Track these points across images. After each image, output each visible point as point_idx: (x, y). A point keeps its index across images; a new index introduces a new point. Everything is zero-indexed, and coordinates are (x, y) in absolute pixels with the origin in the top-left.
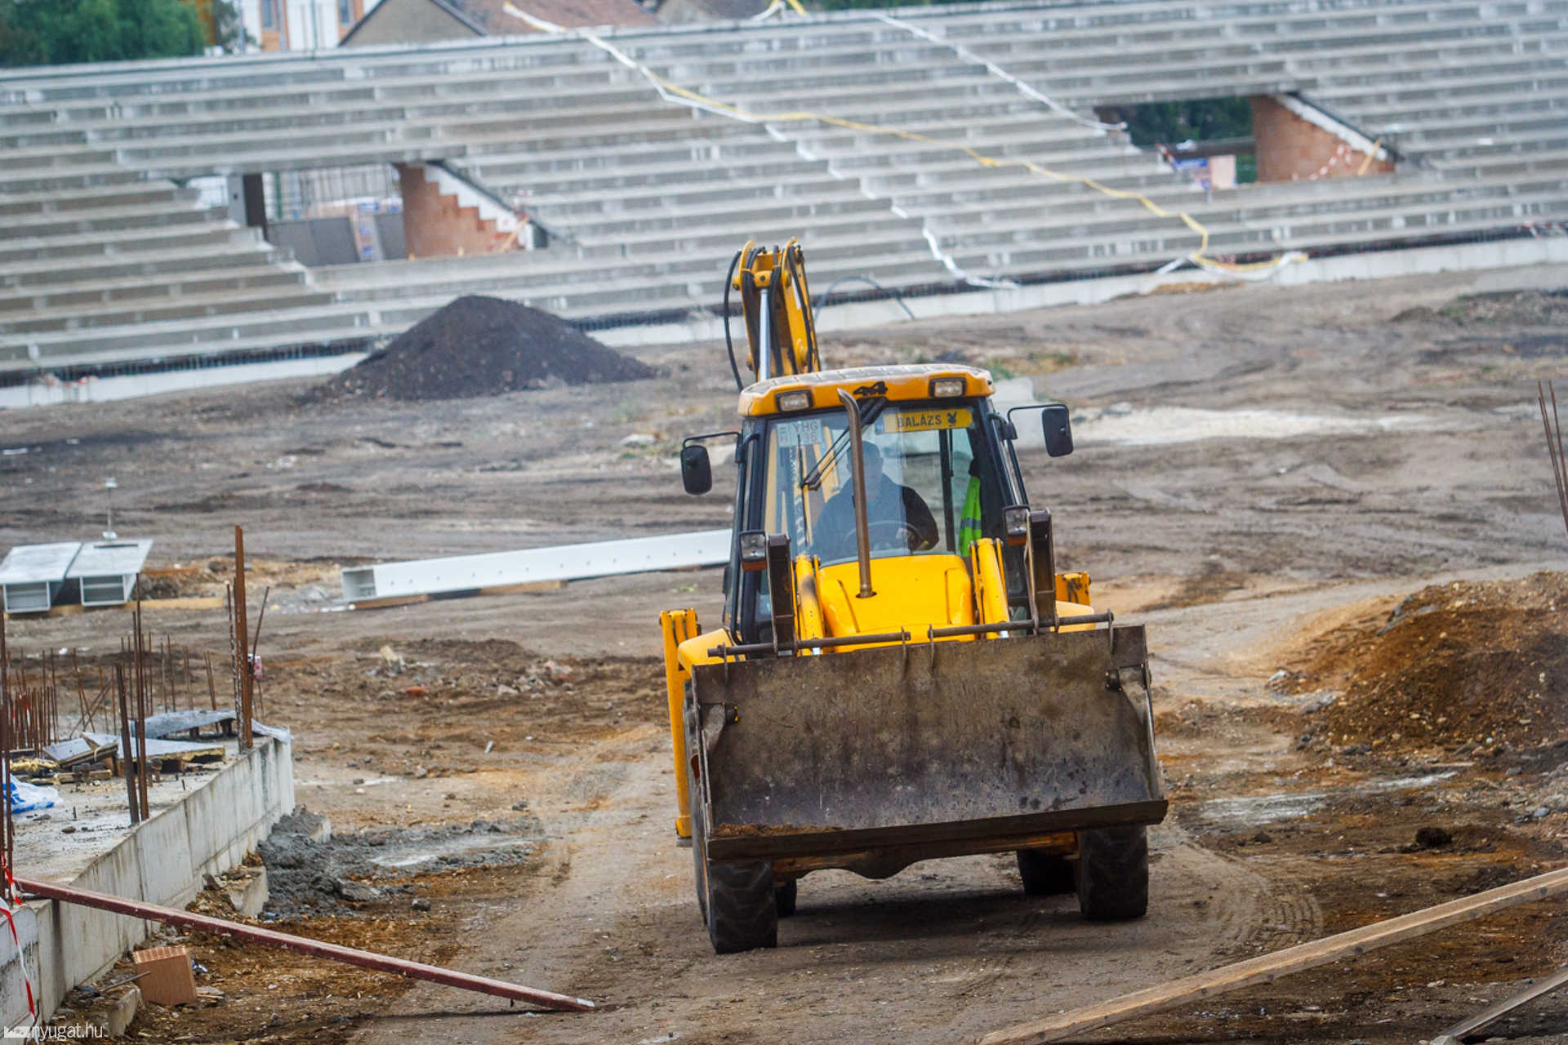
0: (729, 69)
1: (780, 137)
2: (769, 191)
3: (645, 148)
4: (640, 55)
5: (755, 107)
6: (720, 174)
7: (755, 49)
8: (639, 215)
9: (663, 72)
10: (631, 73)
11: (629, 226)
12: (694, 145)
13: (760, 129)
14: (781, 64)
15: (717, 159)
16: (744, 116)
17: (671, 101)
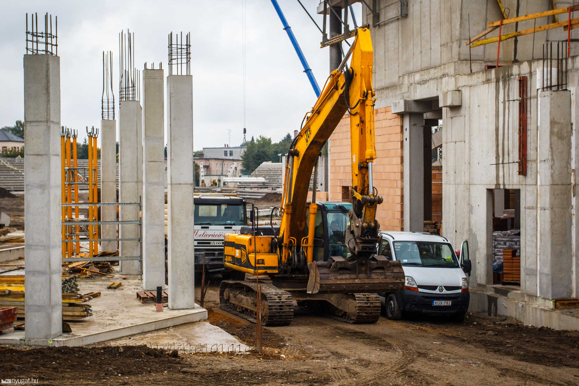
0: (14, 163)
1: (20, 172)
2: (20, 178)
3: (5, 172)
4: (4, 161)
5: (17, 168)
6: (14, 175)
7: (17, 161)
8: (5, 179)
9: (7, 163)
10: (3, 163)
11: (4, 180)
12: (11, 172)
13: (18, 170)
14: (20, 163)
15: (13, 173)
16: (16, 169)
17: (8, 166)
